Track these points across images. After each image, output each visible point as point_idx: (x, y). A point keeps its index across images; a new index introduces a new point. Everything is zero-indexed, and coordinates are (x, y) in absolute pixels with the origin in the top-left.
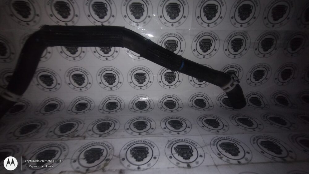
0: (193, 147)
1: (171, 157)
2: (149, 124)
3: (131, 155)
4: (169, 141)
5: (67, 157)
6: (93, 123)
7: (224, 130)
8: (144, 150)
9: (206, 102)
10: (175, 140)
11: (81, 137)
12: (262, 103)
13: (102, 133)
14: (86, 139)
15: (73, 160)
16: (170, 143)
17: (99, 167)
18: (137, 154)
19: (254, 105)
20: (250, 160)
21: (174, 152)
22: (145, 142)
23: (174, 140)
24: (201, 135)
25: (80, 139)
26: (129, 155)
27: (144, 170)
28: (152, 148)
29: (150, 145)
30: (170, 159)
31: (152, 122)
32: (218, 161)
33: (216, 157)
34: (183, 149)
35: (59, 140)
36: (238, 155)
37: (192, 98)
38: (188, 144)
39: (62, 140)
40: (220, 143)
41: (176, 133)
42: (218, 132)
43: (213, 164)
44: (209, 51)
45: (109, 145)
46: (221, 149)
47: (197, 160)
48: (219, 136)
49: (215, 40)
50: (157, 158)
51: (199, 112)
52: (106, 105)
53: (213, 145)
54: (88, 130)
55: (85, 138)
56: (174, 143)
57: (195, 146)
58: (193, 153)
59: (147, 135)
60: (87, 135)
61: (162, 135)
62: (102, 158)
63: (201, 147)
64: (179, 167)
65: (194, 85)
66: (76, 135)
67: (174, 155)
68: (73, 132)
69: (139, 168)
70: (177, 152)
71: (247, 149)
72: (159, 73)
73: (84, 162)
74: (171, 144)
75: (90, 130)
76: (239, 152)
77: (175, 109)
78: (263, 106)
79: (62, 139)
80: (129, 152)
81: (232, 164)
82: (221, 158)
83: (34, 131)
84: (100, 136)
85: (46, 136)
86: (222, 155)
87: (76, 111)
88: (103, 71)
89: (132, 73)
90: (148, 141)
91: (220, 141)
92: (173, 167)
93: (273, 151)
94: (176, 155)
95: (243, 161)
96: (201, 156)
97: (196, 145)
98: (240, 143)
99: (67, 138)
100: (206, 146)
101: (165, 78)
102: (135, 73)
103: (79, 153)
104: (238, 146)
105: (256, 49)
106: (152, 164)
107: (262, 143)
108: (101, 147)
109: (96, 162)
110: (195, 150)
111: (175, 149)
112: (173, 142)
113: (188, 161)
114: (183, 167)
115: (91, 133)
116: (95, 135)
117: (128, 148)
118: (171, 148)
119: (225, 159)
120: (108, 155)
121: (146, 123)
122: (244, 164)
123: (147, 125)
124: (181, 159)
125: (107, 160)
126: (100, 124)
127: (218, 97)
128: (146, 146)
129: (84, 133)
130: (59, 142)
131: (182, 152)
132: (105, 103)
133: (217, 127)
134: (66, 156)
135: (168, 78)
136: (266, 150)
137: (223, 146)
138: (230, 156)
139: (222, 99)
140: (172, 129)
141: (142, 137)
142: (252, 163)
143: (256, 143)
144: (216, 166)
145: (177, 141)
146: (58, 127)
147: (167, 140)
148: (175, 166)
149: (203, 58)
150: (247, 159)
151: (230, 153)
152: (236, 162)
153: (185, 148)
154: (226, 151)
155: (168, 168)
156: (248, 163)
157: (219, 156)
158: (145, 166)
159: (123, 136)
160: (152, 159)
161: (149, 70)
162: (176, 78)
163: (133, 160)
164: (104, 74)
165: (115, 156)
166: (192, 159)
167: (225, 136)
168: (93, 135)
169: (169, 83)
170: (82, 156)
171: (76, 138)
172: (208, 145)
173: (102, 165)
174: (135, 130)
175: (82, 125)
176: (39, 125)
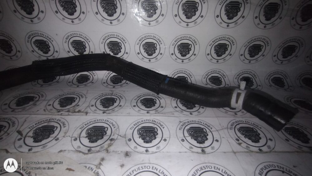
0: (208, 130)
1: (183, 140)
2: (158, 102)
3: (139, 136)
4: (180, 122)
5: (67, 134)
6: (96, 97)
8: (152, 131)
9: (223, 80)
10: (187, 121)
11: (83, 112)
12: (286, 84)
13: (106, 109)
14: (88, 115)
15: (73, 139)
16: (181, 124)
17: (102, 147)
18: (145, 134)
19: (276, 86)
20: (273, 149)
21: (186, 134)
22: (154, 122)
23: (186, 121)
24: (217, 117)
25: (82, 115)
26: (136, 136)
27: (153, 153)
28: (162, 128)
29: (159, 125)
30: (182, 142)
31: (161, 99)
32: (237, 148)
33: (234, 143)
34: (197, 131)
35: (58, 115)
36: (259, 142)
37: (206, 75)
38: (202, 127)
39: (61, 115)
40: (238, 127)
41: (188, 113)
42: (236, 114)
43: (231, 150)
44: (235, 17)
45: (114, 123)
46: (239, 134)
47: (212, 145)
48: (237, 119)
49: (246, 4)
50: (168, 139)
52: (111, 78)
53: (231, 129)
54: (90, 105)
55: (87, 113)
56: (187, 124)
57: (210, 129)
58: (208, 137)
59: (156, 113)
60: (89, 111)
61: (173, 114)
62: (106, 138)
63: (217, 131)
64: (193, 152)
65: (211, 60)
66: (77, 110)
67: (186, 138)
68: (74, 106)
69: (147, 151)
70: (190, 135)
71: (269, 136)
72: (172, 44)
73: (86, 141)
75: (92, 106)
76: (260, 138)
78: (286, 87)
79: (62, 114)
80: (136, 132)
81: (252, 152)
82: (240, 144)
83: (31, 103)
84: (104, 113)
85: (44, 110)
86: (240, 141)
87: (77, 83)
88: (107, 38)
89: (140, 42)
90: (157, 121)
91: (239, 124)
92: (186, 152)
93: (298, 139)
94: (189, 139)
95: (265, 149)
96: (217, 141)
97: (211, 128)
98: (261, 128)
99: (67, 113)
100: (222, 129)
101: (179, 50)
102: (144, 42)
103: (80, 130)
104: (259, 132)
105: (293, 19)
106: (162, 147)
107: (287, 130)
108: (105, 125)
110: (211, 133)
111: (188, 131)
112: (185, 123)
113: (202, 145)
114: (197, 153)
115: (94, 108)
116: (98, 111)
117: (135, 127)
118: (182, 129)
119: (244, 145)
120: (113, 134)
121: (155, 100)
122: (267, 152)
123: (156, 103)
124: (194, 142)
125: (112, 140)
126: (103, 99)
127: (236, 75)
128: (155, 126)
129: (86, 109)
130: (58, 117)
131: (196, 135)
132: (109, 75)
133: (235, 109)
134: (65, 133)
135: (182, 50)
136: (291, 138)
137: (242, 131)
138: (250, 142)
140: (184, 108)
141: (150, 116)
142: (276, 152)
144: (235, 153)
145: (190, 123)
146: (58, 100)
147: (179, 121)
148: (189, 151)
149: (226, 27)
150: (269, 147)
151: (250, 139)
152: (256, 149)
153: (199, 131)
154: (246, 136)
155: (180, 152)
156: (270, 152)
157: (238, 142)
158: (154, 149)
159: (129, 113)
160: (162, 141)
161: (160, 39)
162: (192, 50)
163: (140, 141)
164: (108, 41)
165: (120, 136)
166: (207, 143)
167: (244, 120)
168: (95, 110)
169: (183, 56)
170: (84, 134)
171: (77, 113)
172: (225, 128)
173: (106, 145)
174: (143, 107)
175: (84, 99)
176: (36, 97)
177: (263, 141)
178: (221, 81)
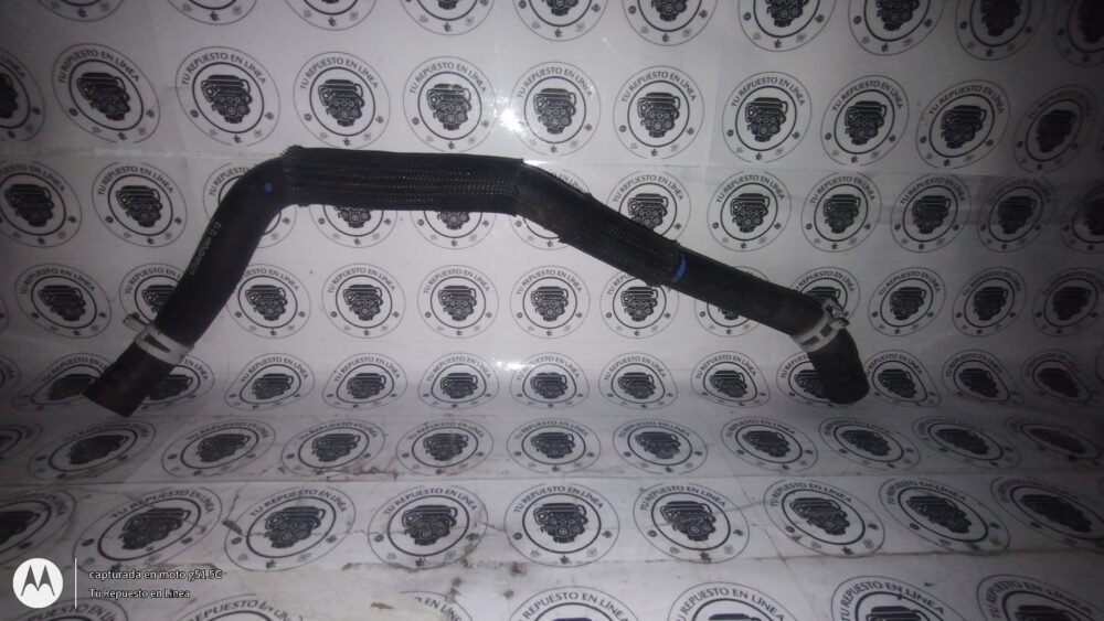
0: (714, 509)
1: (653, 534)
2: (578, 441)
3: (539, 527)
4: (642, 490)
5: (355, 527)
6: (411, 433)
7: (804, 463)
8: (572, 513)
9: (748, 382)
10: (660, 487)
11: (384, 472)
12: (918, 387)
13: (443, 463)
14: (398, 478)
15: (372, 537)
16: (645, 495)
17: (450, 555)
18: (555, 523)
19: (892, 394)
20: (879, 547)
21: (660, 519)
22: (573, 492)
23: (658, 488)
24: (736, 476)
25: (385, 480)
26: (533, 526)
27: (580, 564)
28: (597, 507)
29: (589, 500)
30: (650, 538)
31: (586, 434)
32: (790, 547)
33: (782, 537)
34: (686, 511)
35: (320, 480)
36: (844, 532)
37: (702, 368)
38: (700, 501)
39: (328, 479)
40: (792, 498)
41: (661, 469)
42: (786, 468)
43: (774, 553)
45: (471, 498)
46: (794, 516)
47: (728, 543)
48: (789, 480)
50: (614, 533)
51: (725, 412)
52: (442, 382)
53: (773, 503)
54: (400, 456)
55: (396, 475)
56: (659, 496)
57: (720, 505)
58: (715, 525)
59: (577, 471)
60: (400, 469)
61: (622, 472)
62: (455, 532)
63: (738, 509)
64: (679, 560)
65: (713, 328)
66: (367, 468)
67: (661, 528)
68: (356, 458)
69: (564, 560)
70: (670, 520)
71: (869, 518)
74: (649, 498)
75: (406, 455)
76: (848, 524)
77: (651, 398)
78: (919, 396)
79: (328, 477)
80: (530, 517)
81: (826, 555)
82: (796, 539)
83: (239, 452)
84: (439, 472)
85: (281, 469)
86: (798, 533)
87: (351, 398)
90: (582, 490)
91: (793, 492)
92: (662, 561)
93: (943, 524)
94: (668, 529)
95: (858, 548)
96: (739, 533)
97: (724, 504)
98: (849, 500)
99: (343, 476)
100: (751, 505)
103: (387, 517)
104: (845, 508)
105: (898, 229)
106: (600, 551)
107: (914, 502)
108: (449, 503)
109: (442, 543)
110: (721, 515)
111: (664, 511)
112: (654, 493)
113: (701, 544)
114: (691, 561)
115: (410, 461)
116: (423, 469)
117: (526, 506)
118: (649, 508)
119: (807, 541)
120: (471, 524)
121: (570, 439)
122: (862, 556)
123: (574, 445)
124: (682, 538)
125: (472, 537)
126: (430, 438)
127: (783, 367)
128: (579, 502)
129: (390, 463)
130: (321, 486)
131: (684, 521)
132: (436, 375)
133: (782, 454)
134: (350, 524)
136: (924, 520)
137: (802, 508)
138: (821, 533)
139: (797, 372)
140: (650, 456)
141: (563, 478)
142: (885, 554)
143: (896, 501)
144: (784, 559)
145: (666, 492)
146: (310, 442)
147: (638, 487)
148: (669, 558)
150: (869, 544)
151: (820, 526)
152: (838, 550)
153: (692, 511)
154: (811, 521)
155: (648, 561)
156: (872, 554)
157: (791, 534)
158: (582, 556)
159: (507, 473)
160: (600, 536)
163: (545, 538)
165: (493, 527)
166: (713, 539)
167: (806, 481)
168: (416, 467)
170: (397, 525)
171: (369, 476)
172: (760, 504)
173: (459, 550)
174: (542, 456)
175: (379, 438)
176: (249, 438)
177: (853, 531)
178: (743, 382)
